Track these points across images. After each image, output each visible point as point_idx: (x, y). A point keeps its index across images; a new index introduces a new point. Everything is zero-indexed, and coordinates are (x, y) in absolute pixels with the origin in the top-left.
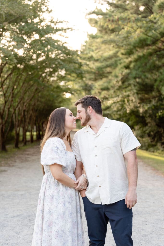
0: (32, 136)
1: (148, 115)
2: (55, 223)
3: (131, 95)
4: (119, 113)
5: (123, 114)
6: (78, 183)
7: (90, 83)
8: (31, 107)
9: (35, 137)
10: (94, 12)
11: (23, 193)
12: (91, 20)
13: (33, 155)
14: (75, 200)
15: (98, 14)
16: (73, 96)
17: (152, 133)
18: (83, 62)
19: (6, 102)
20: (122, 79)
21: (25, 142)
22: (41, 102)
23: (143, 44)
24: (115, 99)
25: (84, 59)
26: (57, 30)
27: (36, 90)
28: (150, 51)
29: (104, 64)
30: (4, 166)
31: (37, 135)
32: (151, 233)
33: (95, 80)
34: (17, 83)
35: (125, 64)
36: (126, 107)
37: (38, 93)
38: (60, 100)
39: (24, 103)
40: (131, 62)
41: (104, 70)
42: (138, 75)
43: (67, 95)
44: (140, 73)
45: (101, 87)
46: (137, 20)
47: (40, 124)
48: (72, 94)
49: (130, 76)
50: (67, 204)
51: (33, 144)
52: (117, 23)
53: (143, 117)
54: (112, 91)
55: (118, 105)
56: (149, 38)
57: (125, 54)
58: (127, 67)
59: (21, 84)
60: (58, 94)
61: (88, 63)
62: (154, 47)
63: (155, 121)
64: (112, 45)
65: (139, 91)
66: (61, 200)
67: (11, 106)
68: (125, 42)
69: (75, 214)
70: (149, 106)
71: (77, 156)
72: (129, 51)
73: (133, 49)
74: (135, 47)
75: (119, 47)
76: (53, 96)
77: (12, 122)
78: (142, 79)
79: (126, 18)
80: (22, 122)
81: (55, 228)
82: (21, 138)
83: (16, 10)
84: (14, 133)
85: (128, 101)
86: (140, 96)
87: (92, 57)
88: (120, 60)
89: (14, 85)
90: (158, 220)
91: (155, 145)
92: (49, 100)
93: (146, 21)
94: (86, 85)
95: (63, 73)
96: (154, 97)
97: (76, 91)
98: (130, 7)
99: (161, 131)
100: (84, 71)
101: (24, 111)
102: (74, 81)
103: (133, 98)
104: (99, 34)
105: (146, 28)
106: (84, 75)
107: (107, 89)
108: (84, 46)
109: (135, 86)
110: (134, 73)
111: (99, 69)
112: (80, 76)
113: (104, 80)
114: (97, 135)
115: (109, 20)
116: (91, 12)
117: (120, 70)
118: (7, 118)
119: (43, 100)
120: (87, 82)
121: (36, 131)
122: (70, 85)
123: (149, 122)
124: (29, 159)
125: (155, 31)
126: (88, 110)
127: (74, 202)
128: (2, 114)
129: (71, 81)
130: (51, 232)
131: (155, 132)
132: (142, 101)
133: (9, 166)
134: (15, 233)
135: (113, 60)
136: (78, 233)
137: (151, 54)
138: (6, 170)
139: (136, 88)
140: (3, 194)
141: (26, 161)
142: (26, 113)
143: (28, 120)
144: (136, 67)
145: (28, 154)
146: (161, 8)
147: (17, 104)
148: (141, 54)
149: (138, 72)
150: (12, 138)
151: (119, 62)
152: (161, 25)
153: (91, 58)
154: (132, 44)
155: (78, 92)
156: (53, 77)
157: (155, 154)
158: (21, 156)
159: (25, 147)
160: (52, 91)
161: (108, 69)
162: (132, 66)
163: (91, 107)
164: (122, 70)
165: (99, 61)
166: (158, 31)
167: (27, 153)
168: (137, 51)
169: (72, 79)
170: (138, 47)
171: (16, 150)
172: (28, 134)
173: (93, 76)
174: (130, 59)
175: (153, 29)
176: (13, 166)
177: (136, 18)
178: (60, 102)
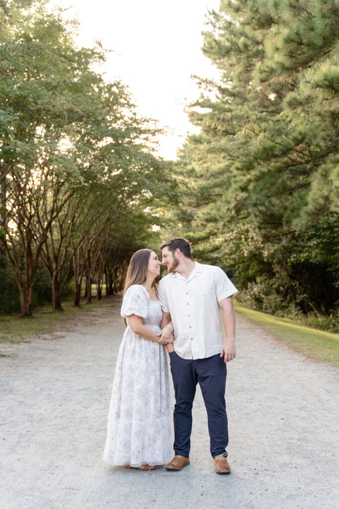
0: (99, 290)
1: (275, 261)
2: (137, 380)
3: (251, 230)
4: (233, 256)
5: (240, 259)
6: (161, 336)
7: (189, 210)
8: (100, 246)
9: (104, 292)
10: (197, 104)
11: (90, 364)
12: (192, 115)
13: (102, 317)
14: (159, 356)
15: (203, 105)
16: (163, 229)
17: (282, 288)
18: (179, 178)
19: (62, 238)
20: (235, 206)
21: (89, 298)
22: (114, 238)
23: (268, 155)
24: (227, 236)
25: (181, 173)
26: (141, 132)
27: (108, 219)
28: (279, 164)
29: (212, 182)
30: (61, 331)
31: (107, 288)
32: (256, 412)
33: (198, 206)
34: (79, 210)
35: (241, 184)
36: (244, 248)
37: (111, 224)
38: (143, 235)
39: (89, 239)
40: (250, 181)
41: (211, 190)
42: (260, 200)
43: (155, 228)
44: (263, 199)
45: (206, 217)
46: (260, 119)
47: (113, 271)
48: (162, 226)
49: (248, 202)
50: (149, 359)
51: (101, 301)
52: (230, 123)
53: (269, 264)
54: (220, 224)
55: (231, 245)
56: (278, 146)
57: (242, 170)
58: (244, 189)
59: (86, 210)
60: (141, 225)
61: (187, 180)
62: (286, 159)
63: (286, 270)
64: (222, 155)
65: (261, 224)
66: (143, 355)
67: (69, 243)
68: (241, 151)
69: (159, 372)
70: (276, 247)
71: (164, 306)
72: (247, 164)
73: (253, 162)
74: (256, 159)
75: (233, 158)
76: (133, 229)
77: (71, 267)
78: (266, 207)
79: (243, 115)
80: (86, 268)
81: (137, 387)
82: (83, 292)
83: (82, 106)
84: (73, 284)
85: (246, 239)
86: (263, 231)
87: (193, 170)
88: (235, 177)
89: (75, 212)
90: (268, 398)
91: (287, 307)
92: (127, 236)
93: (273, 121)
94: (184, 213)
95: (148, 195)
96: (285, 234)
97: (168, 221)
98: (251, 97)
99: (296, 285)
100: (181, 192)
101: (89, 251)
102: (165, 206)
103: (254, 235)
104: (204, 136)
105: (273, 132)
106: (180, 199)
107: (215, 220)
108: (181, 151)
109: (256, 216)
110: (254, 197)
111: (203, 189)
112: (174, 200)
113: (212, 205)
114: (188, 280)
115: (219, 119)
116: (193, 103)
117: (233, 192)
118: (64, 262)
119: (117, 235)
120: (184, 208)
121: (106, 283)
122: (159, 213)
123: (278, 272)
124: (97, 322)
125: (286, 136)
126: (176, 254)
127: (158, 358)
128: (56, 255)
129: (161, 206)
130: (132, 392)
131: (286, 286)
132: (267, 239)
133: (68, 330)
134: (83, 407)
135: (225, 176)
136: (161, 394)
137: (280, 170)
138: (64, 335)
139: (258, 219)
140: (62, 366)
141: (92, 324)
142: (91, 255)
143: (94, 265)
144: (258, 189)
145: (94, 316)
146: (292, 106)
147: (79, 240)
148: (265, 170)
149: (259, 196)
150: (69, 292)
151: (233, 180)
152: (295, 127)
153: (191, 173)
154: (253, 154)
155: (172, 224)
156: (132, 200)
157: (285, 319)
158: (84, 317)
159: (90, 306)
160: (132, 221)
161: (217, 190)
162: (251, 187)
163: (179, 250)
164: (236, 192)
165: (204, 177)
166: (290, 137)
167: (93, 313)
168: (260, 164)
169: (163, 203)
170: (260, 159)
171: (76, 309)
172: (94, 286)
173: (194, 200)
174: (248, 177)
175: (283, 133)
176: (73, 331)
177: (258, 116)
178: (144, 239)
